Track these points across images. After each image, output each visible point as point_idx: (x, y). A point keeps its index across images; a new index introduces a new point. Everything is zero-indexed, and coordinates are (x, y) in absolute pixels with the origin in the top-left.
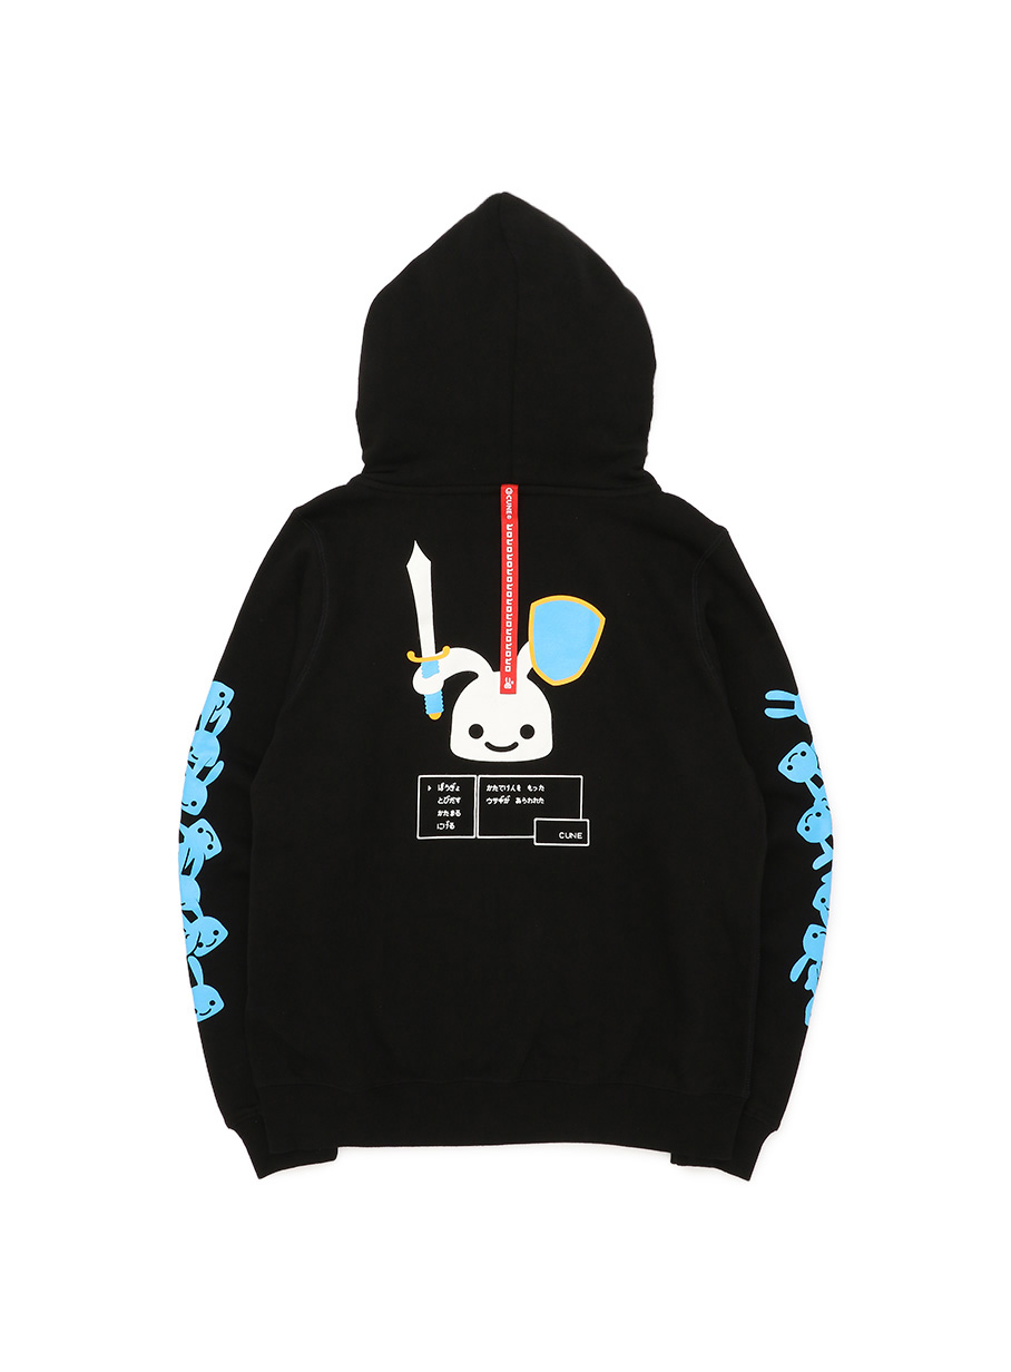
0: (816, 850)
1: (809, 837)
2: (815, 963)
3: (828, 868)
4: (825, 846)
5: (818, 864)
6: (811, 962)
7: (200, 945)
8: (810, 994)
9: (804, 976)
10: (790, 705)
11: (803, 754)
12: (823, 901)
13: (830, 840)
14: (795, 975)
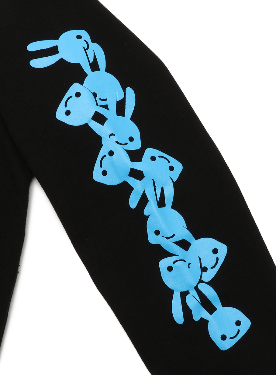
2: (187, 293)
7: (204, 269)
10: (54, 51)
11: (78, 95)
12: (157, 233)
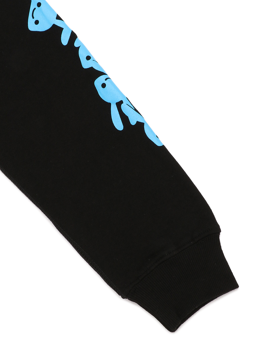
0: (56, 31)
1: (43, 27)
2: (121, 102)
3: (73, 37)
4: (58, 23)
5: (65, 40)
6: (119, 104)
8: (140, 126)
9: (124, 118)
13: (58, 18)
14: (119, 125)
